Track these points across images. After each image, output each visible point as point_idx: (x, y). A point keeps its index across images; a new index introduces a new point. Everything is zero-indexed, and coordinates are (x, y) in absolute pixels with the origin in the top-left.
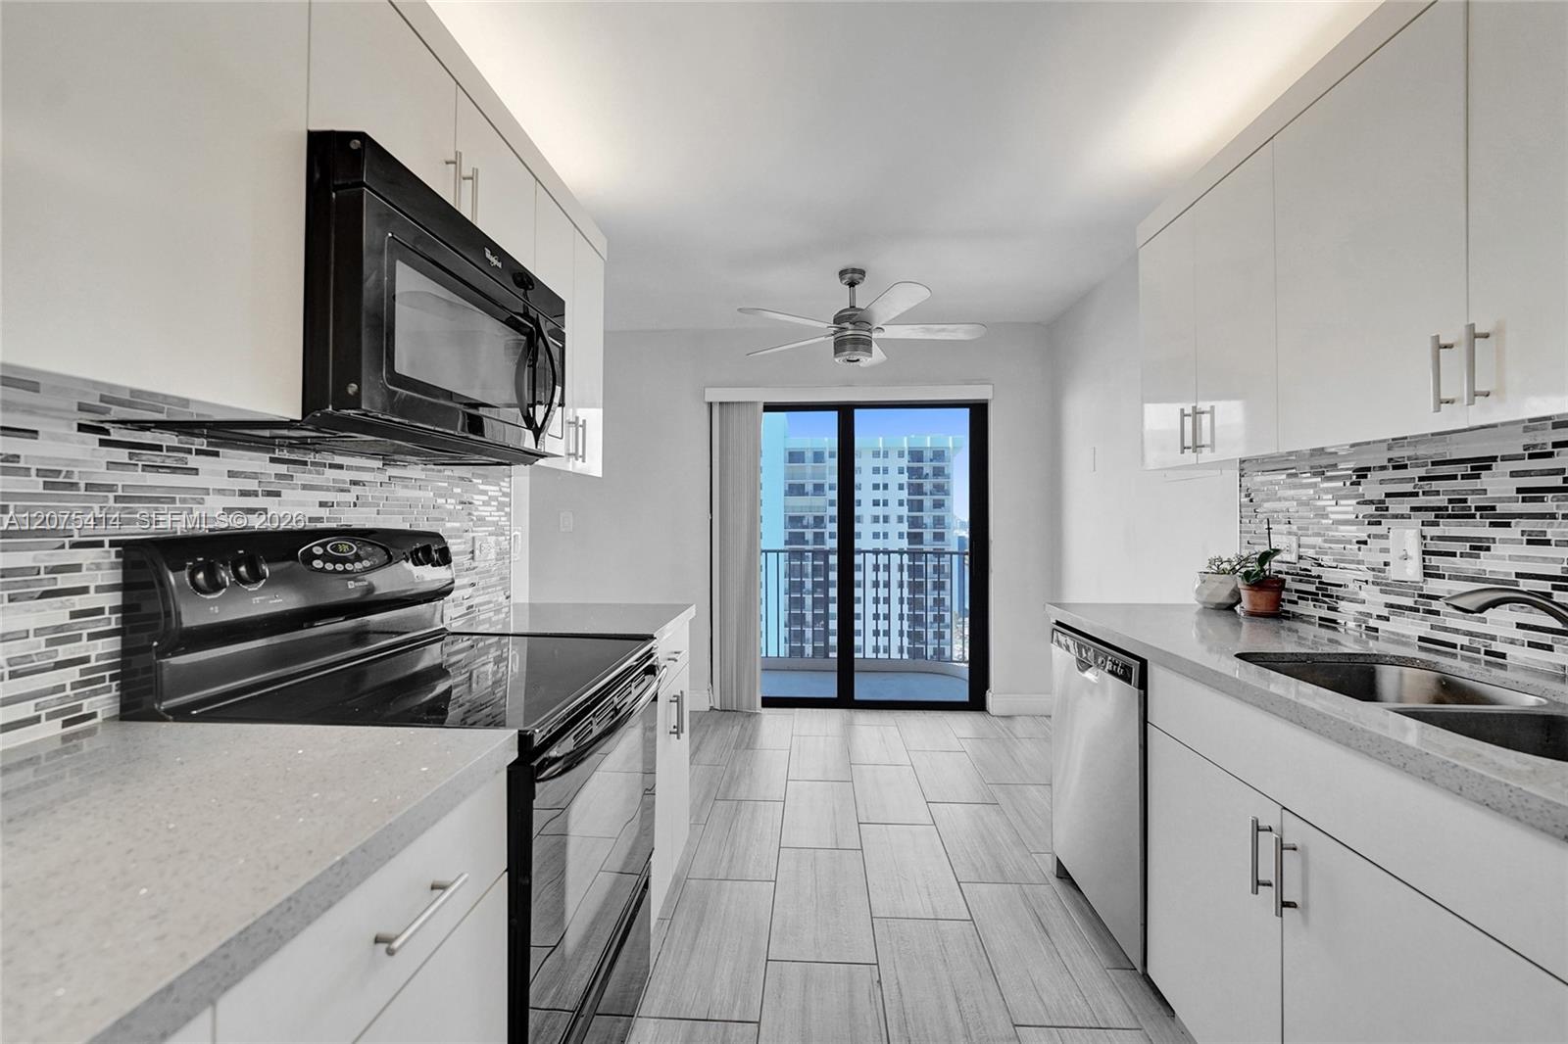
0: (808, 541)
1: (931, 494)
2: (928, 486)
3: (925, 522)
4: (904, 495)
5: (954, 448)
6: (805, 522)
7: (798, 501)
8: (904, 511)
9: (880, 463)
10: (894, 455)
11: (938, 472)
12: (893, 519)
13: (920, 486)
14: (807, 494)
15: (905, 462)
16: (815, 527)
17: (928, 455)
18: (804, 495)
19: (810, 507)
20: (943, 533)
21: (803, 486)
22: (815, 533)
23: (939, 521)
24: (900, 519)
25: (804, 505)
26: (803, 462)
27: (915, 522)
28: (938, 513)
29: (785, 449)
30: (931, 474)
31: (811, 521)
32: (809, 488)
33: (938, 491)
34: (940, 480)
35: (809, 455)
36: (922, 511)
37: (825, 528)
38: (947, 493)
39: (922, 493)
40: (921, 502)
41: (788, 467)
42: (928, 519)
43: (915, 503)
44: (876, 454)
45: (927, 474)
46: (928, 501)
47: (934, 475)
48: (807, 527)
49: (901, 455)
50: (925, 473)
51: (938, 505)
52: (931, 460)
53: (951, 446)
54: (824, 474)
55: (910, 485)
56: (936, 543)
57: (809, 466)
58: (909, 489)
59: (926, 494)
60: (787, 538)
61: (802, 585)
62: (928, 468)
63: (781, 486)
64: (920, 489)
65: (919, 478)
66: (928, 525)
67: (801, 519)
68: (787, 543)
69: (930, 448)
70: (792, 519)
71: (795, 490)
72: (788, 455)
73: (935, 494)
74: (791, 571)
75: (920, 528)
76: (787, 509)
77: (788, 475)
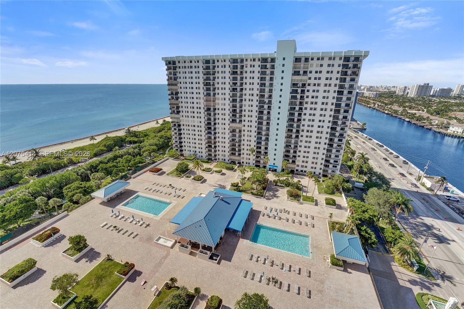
0: (298, 93)
1: (350, 75)
2: (349, 72)
3: (345, 87)
4: (339, 76)
5: (364, 56)
6: (298, 86)
7: (296, 77)
8: (338, 82)
9: (331, 62)
10: (337, 59)
11: (355, 66)
12: (333, 85)
13: (346, 72)
14: (301, 75)
15: (341, 62)
16: (302, 87)
17: (352, 59)
18: (299, 75)
20: (352, 92)
21: (299, 72)
22: (301, 90)
23: (351, 86)
24: (336, 85)
25: (299, 79)
26: (301, 62)
27: (341, 87)
28: (352, 83)
29: (294, 57)
30: (352, 67)
31: (301, 85)
32: (302, 72)
33: (353, 74)
34: (355, 70)
35: (303, 59)
36: (345, 82)
37: (306, 88)
38: (357, 75)
39: (346, 75)
40: (345, 79)
41: (295, 64)
42: (347, 85)
43: (343, 80)
44: (330, 59)
45: (350, 67)
46: (348, 78)
47: (353, 67)
48: (299, 87)
49: (340, 59)
50: (349, 66)
51: (353, 80)
52: (353, 61)
53: (363, 55)
54: (308, 67)
56: (348, 95)
57: (302, 64)
58: (341, 73)
59: (348, 75)
60: (291, 91)
61: (295, 108)
62: (351, 65)
63: (291, 72)
64: (345, 73)
65: (347, 69)
66: (347, 88)
67: (297, 84)
68: (291, 93)
69: (354, 56)
70: (294, 84)
71: (296, 73)
72: (295, 59)
73: (352, 76)
74: (291, 103)
75: (343, 89)
76: (292, 81)
77: (294, 68)
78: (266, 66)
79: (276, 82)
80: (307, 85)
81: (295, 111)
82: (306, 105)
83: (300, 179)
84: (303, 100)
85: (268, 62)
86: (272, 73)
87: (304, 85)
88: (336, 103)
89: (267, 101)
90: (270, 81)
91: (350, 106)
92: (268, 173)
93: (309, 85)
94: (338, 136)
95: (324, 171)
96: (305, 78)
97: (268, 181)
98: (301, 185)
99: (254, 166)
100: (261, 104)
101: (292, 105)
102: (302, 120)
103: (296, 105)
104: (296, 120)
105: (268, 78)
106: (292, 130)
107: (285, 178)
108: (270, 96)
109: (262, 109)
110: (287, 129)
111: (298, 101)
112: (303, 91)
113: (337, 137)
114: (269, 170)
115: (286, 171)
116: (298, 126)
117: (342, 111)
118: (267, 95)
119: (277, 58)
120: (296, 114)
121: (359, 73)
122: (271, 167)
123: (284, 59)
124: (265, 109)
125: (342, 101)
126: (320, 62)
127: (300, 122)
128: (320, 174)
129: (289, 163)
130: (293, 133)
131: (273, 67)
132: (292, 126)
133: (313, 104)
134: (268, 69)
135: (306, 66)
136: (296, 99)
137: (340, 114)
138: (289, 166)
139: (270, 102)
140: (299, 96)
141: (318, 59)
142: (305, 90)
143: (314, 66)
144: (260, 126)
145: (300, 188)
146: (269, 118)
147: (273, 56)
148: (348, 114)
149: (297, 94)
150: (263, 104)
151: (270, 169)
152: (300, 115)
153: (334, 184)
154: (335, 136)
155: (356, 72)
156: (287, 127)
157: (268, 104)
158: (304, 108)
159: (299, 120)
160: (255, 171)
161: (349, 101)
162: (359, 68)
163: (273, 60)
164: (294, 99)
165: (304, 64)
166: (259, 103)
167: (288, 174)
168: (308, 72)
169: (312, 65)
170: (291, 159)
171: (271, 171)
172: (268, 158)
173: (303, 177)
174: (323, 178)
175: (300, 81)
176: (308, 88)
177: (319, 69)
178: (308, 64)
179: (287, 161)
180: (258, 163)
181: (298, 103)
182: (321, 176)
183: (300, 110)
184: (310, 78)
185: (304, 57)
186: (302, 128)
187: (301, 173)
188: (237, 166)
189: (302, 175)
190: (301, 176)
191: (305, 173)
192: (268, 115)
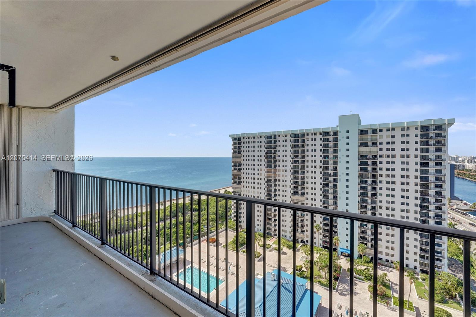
0: (369, 165)
1: (434, 145)
2: (432, 142)
3: (430, 157)
4: (418, 146)
5: (449, 124)
6: (368, 157)
7: (364, 149)
8: (418, 153)
9: (405, 132)
10: (412, 129)
11: (439, 135)
12: (412, 156)
14: (369, 146)
15: (419, 132)
16: (372, 159)
17: (432, 128)
18: (367, 147)
19: (370, 151)
20: (441, 163)
21: (367, 143)
22: (372, 162)
23: (439, 157)
24: (416, 156)
25: (367, 150)
26: (367, 134)
27: (424, 158)
28: (438, 153)
29: (359, 129)
30: (434, 137)
31: (371, 157)
32: (370, 144)
33: (438, 144)
34: (439, 139)
35: (370, 131)
36: (429, 153)
37: (377, 159)
38: (444, 144)
39: (429, 145)
40: (428, 149)
41: (360, 136)
42: (432, 156)
43: (425, 150)
44: (403, 129)
45: (432, 136)
46: (432, 149)
47: (436, 137)
48: (369, 159)
49: (417, 128)
50: (430, 135)
51: (439, 150)
52: (434, 130)
53: (446, 123)
54: (377, 138)
55: (421, 142)
56: (436, 167)
57: (369, 136)
58: (421, 143)
59: (431, 145)
60: (360, 163)
61: (366, 181)
62: (432, 134)
63: (357, 144)
64: (427, 143)
65: (427, 138)
66: (432, 159)
67: (366, 156)
68: (359, 165)
69: (434, 125)
70: (362, 156)
71: (363, 145)
72: (360, 132)
73: (436, 145)
74: (361, 176)
75: (427, 160)
76: (360, 152)
77: (360, 139)
78: (328, 139)
79: (341, 154)
80: (378, 156)
81: (367, 185)
82: (381, 178)
83: (386, 272)
84: (376, 172)
85: (330, 136)
86: (336, 146)
87: (374, 157)
88: (420, 176)
89: (332, 173)
90: (334, 153)
91: (443, 179)
92: (339, 258)
93: (381, 156)
94: (434, 218)
95: (422, 265)
96: (374, 149)
97: (340, 269)
98: (389, 280)
99: (321, 247)
100: (325, 176)
101: (362, 178)
102: (378, 195)
103: (368, 178)
104: (369, 194)
105: (331, 150)
106: (366, 207)
107: (363, 268)
108: (336, 169)
109: (328, 182)
110: (360, 204)
111: (370, 173)
112: (374, 163)
113: (432, 218)
114: (341, 255)
115: (364, 258)
116: (374, 202)
117: (432, 186)
118: (331, 167)
119: (340, 132)
120: (369, 188)
121: (446, 142)
122: (344, 251)
123: (348, 132)
124: (330, 182)
125: (429, 173)
126: (391, 133)
127: (376, 197)
128: (416, 268)
129: (368, 248)
130: (369, 210)
131: (336, 140)
132: (365, 201)
133: (389, 177)
134: (330, 141)
135: (373, 137)
136: (367, 172)
137: (430, 189)
138: (367, 252)
139: (336, 175)
140: (370, 168)
141: (388, 130)
142: (376, 162)
143: (384, 137)
144: (326, 200)
145: (388, 284)
146: (335, 192)
147: (335, 130)
148: (441, 189)
149: (367, 166)
150: (327, 176)
151: (342, 252)
152: (374, 189)
153: (443, 287)
154: (429, 217)
155: (441, 142)
156: (359, 202)
157: (334, 176)
158: (378, 182)
159: (374, 195)
160: (322, 254)
161: (439, 174)
162: (445, 137)
163: (335, 133)
164: (365, 172)
165: (372, 136)
166: (323, 175)
167: (367, 262)
168: (378, 144)
169: (381, 137)
170: (370, 242)
171: (343, 255)
172: (338, 239)
173: (391, 269)
174: (423, 275)
175: (369, 152)
176: (380, 159)
177: (390, 140)
178: (377, 135)
179: (364, 245)
180: (326, 243)
181: (370, 176)
182: (418, 271)
183: (374, 184)
184: (381, 150)
185: (371, 129)
186: (379, 204)
187: (386, 263)
188: (300, 245)
189: (388, 266)
190: (388, 268)
191: (392, 264)
192: (334, 187)
